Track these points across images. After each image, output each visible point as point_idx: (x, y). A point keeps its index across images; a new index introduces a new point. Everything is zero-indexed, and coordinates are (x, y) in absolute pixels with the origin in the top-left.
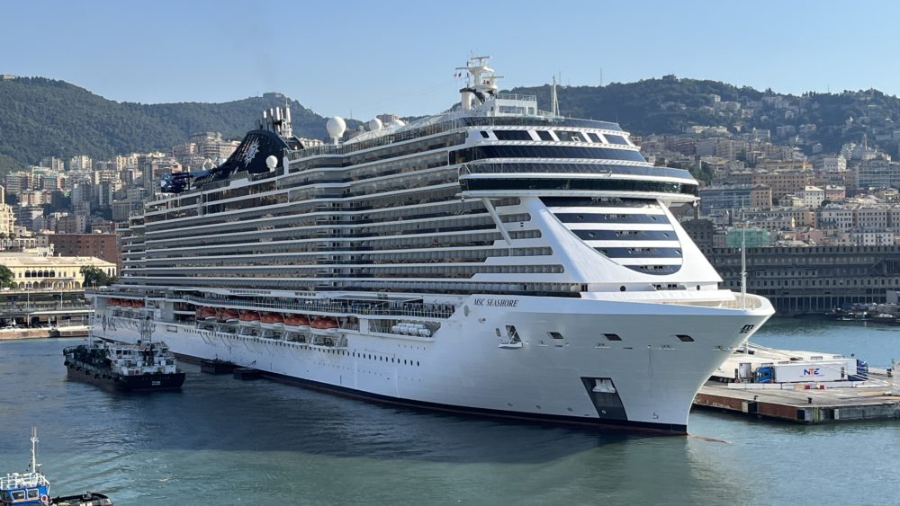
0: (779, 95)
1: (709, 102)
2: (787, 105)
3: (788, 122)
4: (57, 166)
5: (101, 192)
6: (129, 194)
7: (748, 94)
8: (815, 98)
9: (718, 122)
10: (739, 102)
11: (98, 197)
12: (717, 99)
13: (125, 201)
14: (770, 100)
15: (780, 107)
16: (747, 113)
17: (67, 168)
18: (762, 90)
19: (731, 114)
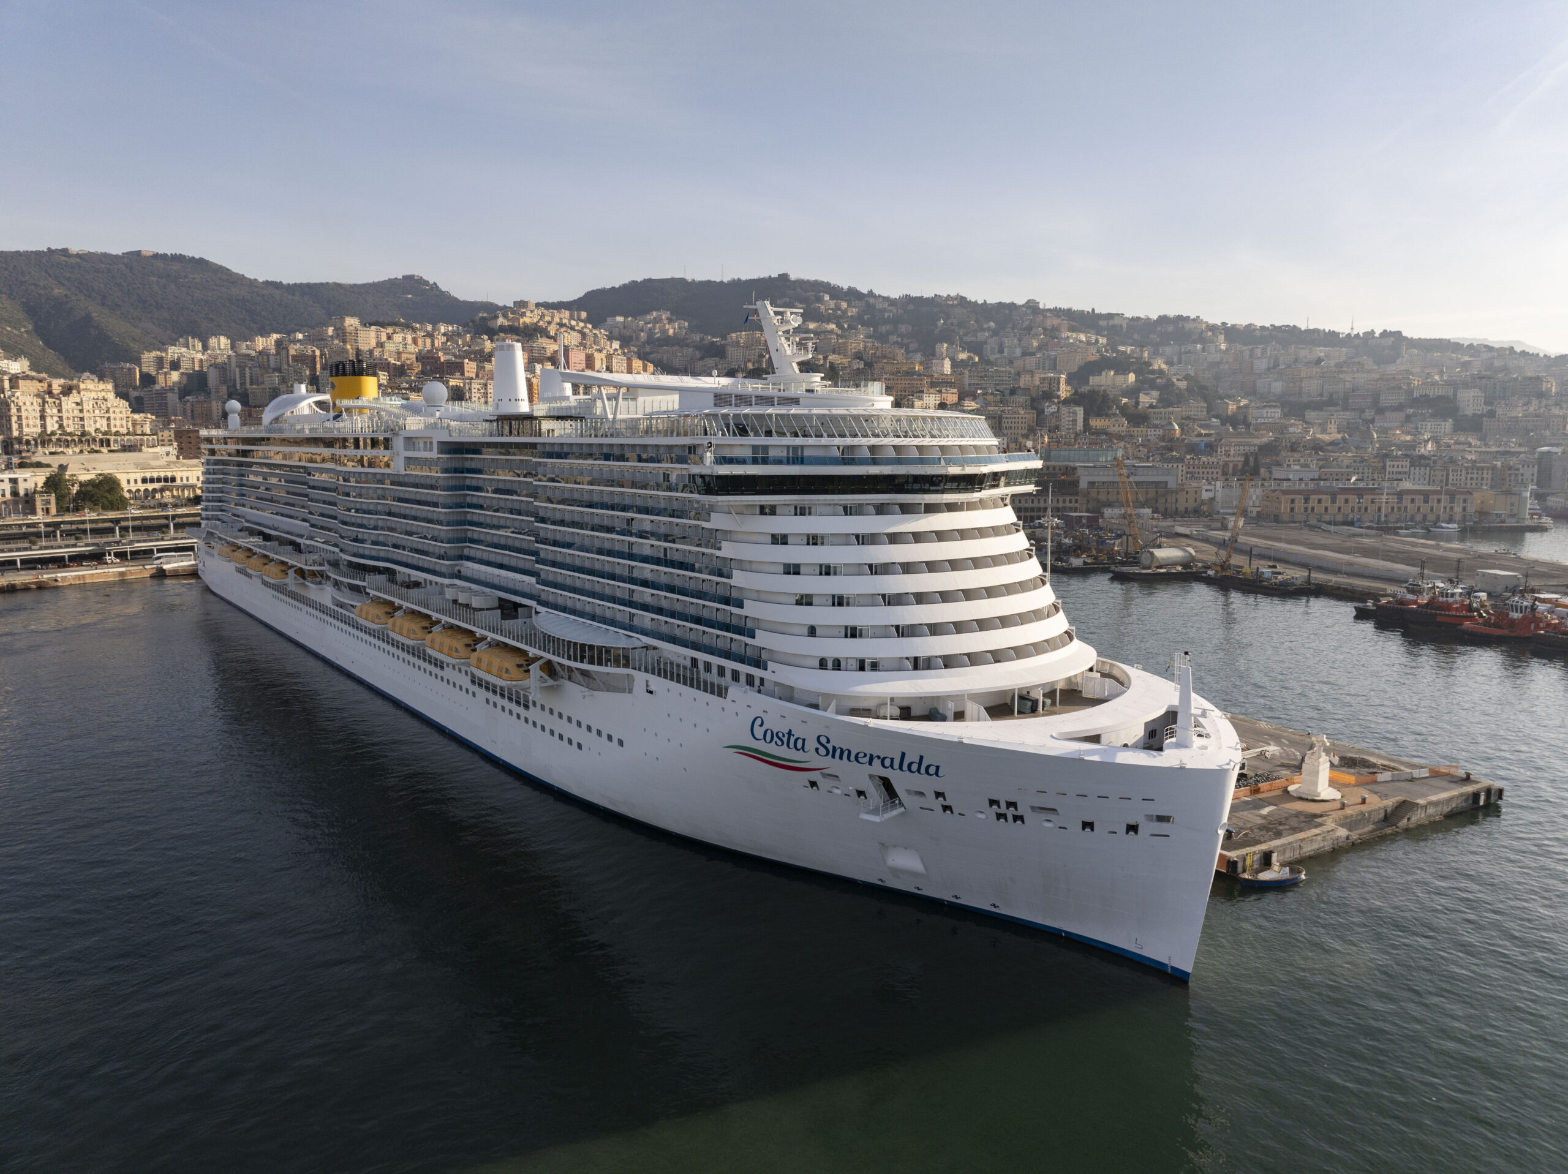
0: (879, 296)
1: (820, 300)
2: (886, 305)
3: (887, 321)
4: (194, 346)
5: (238, 376)
6: (266, 379)
7: (852, 295)
8: (908, 300)
9: (829, 320)
10: (845, 301)
11: (235, 380)
12: (827, 297)
13: (263, 386)
14: (872, 301)
15: (881, 307)
16: (853, 312)
17: (205, 347)
18: (865, 291)
19: (839, 312)
